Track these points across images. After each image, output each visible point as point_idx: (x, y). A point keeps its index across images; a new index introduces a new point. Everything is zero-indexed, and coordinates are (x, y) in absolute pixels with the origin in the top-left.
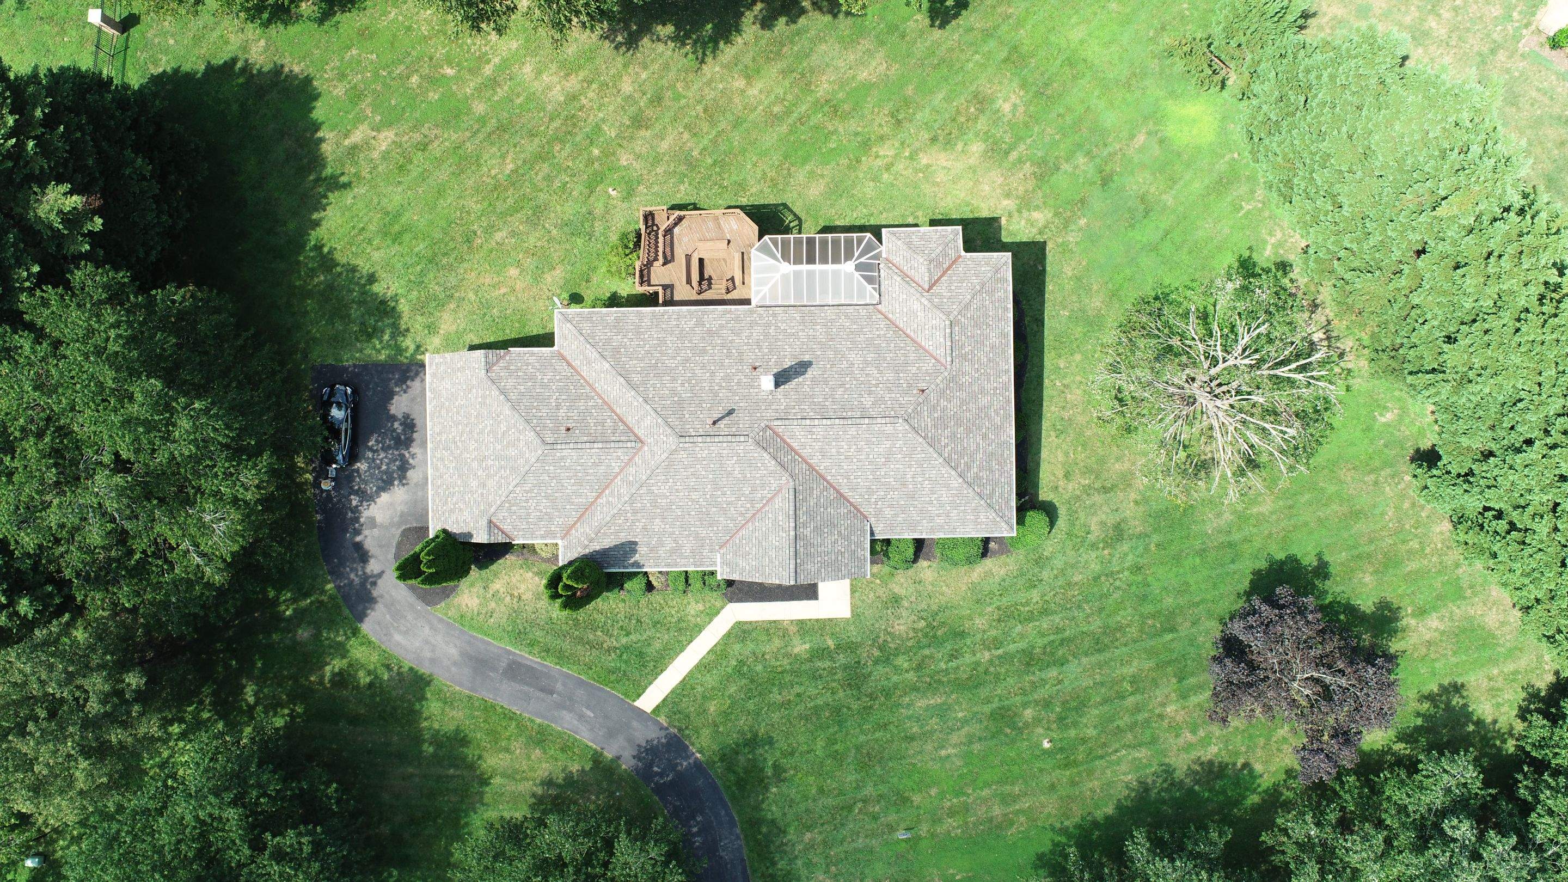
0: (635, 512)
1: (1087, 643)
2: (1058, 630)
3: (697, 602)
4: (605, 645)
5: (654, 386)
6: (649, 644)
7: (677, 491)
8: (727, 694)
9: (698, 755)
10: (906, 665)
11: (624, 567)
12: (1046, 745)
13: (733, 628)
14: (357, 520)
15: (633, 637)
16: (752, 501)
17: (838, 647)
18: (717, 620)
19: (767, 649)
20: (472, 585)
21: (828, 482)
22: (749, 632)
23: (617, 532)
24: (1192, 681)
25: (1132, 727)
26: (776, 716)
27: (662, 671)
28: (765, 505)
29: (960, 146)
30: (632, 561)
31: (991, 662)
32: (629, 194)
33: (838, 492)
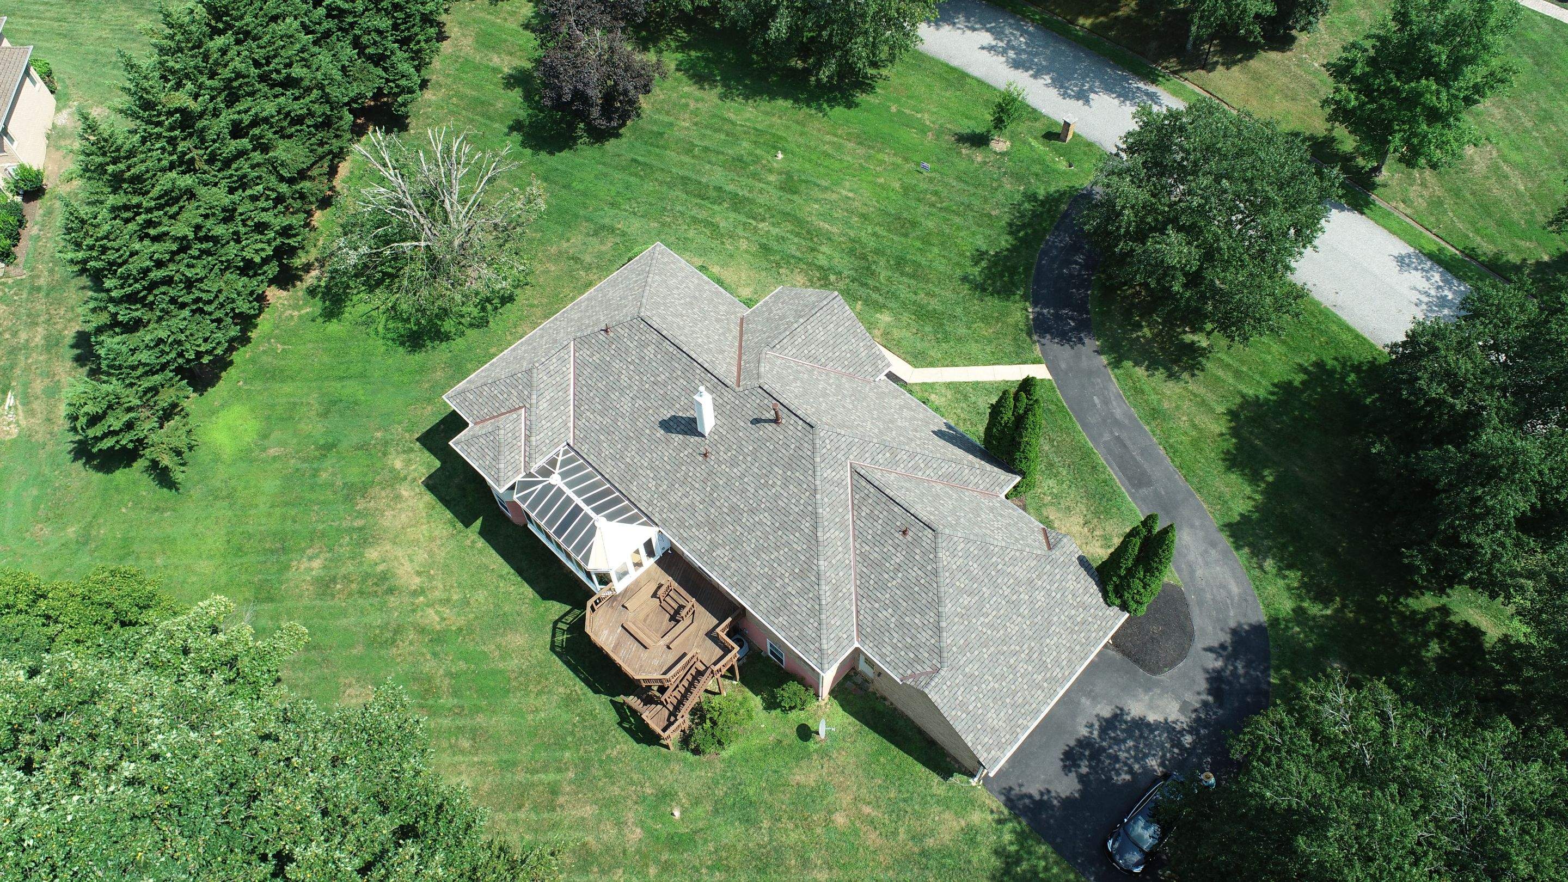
1: (691, 187)
2: (700, 206)
5: (797, 503)
8: (970, 332)
9: (1030, 310)
10: (821, 257)
12: (780, 156)
13: (923, 366)
14: (1199, 722)
17: (856, 300)
18: (929, 380)
19: (909, 335)
22: (913, 355)
23: (942, 447)
24: (655, 128)
25: (717, 130)
26: (947, 292)
29: (380, 568)
30: (952, 432)
31: (763, 220)
32: (665, 796)
33: (740, 336)
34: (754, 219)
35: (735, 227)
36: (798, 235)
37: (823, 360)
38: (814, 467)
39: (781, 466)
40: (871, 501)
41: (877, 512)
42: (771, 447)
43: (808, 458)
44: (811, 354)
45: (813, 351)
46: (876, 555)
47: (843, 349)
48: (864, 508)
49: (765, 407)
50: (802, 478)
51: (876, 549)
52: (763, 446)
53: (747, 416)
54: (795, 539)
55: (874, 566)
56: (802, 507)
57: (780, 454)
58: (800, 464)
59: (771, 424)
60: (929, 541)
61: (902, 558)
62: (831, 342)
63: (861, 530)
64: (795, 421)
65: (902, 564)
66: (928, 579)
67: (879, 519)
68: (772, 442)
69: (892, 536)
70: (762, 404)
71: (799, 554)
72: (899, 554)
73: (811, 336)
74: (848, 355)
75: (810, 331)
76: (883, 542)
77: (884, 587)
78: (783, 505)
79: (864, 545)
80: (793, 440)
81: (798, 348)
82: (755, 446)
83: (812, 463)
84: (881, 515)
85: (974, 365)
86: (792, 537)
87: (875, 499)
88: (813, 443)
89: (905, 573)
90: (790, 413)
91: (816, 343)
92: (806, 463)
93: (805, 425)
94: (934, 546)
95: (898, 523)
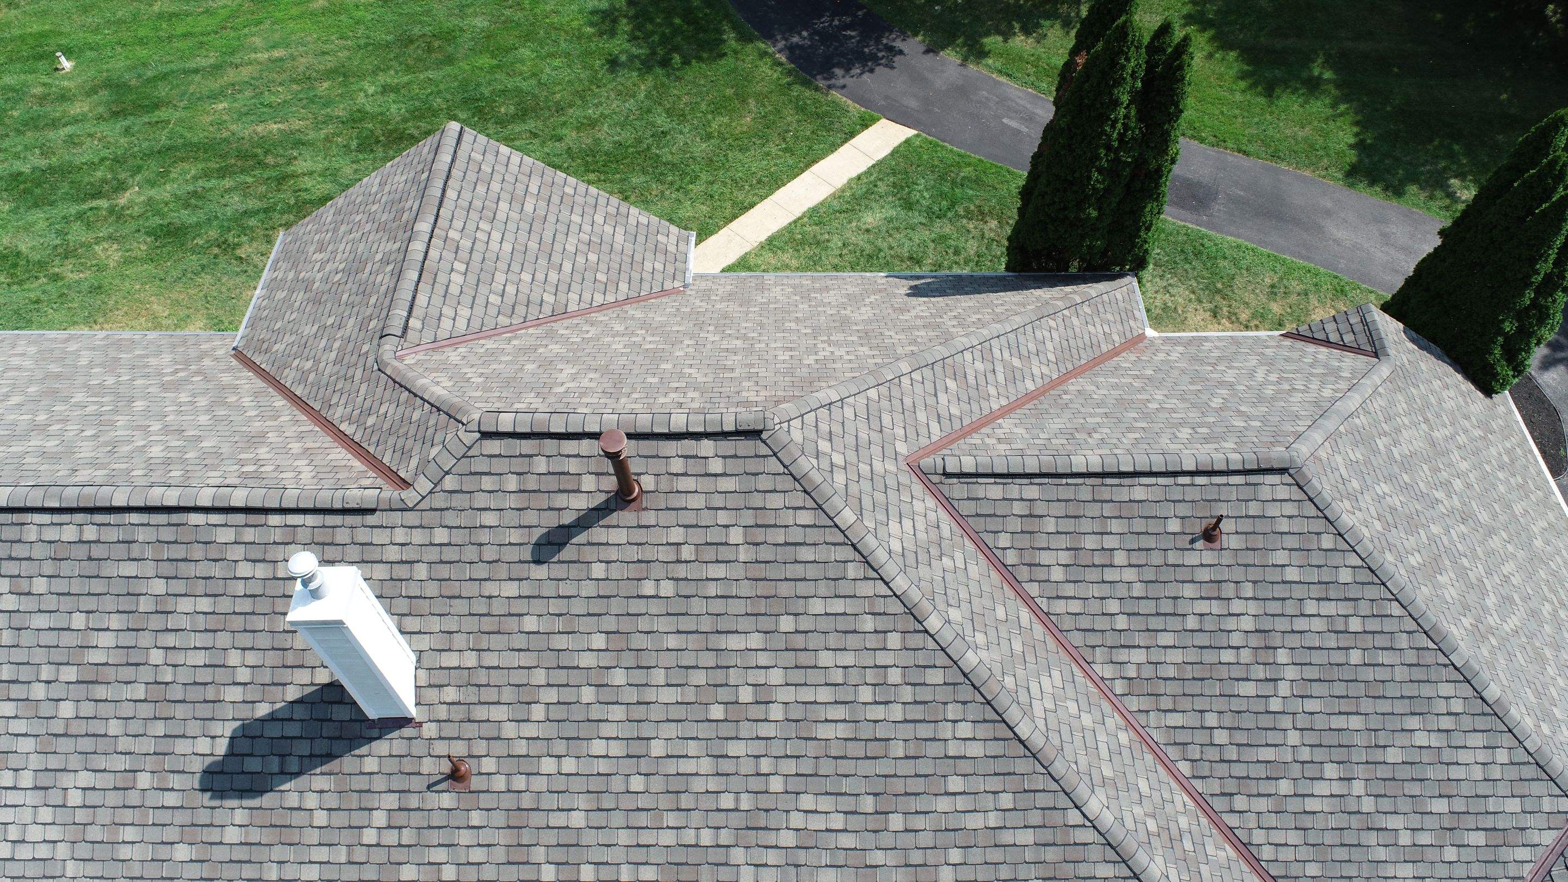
4: (993, 223)
5: (884, 694)
6: (889, 220)
8: (714, 141)
9: (770, 50)
10: (309, 183)
12: (66, 64)
15: (926, 235)
26: (613, 105)
27: (859, 178)
33: (274, 383)
34: (97, 195)
35: (60, 233)
36: (223, 173)
37: (549, 298)
38: (853, 545)
39: (744, 624)
40: (1050, 525)
41: (1090, 542)
42: (667, 588)
43: (814, 534)
44: (509, 300)
45: (511, 289)
46: (1176, 656)
47: (571, 248)
48: (1045, 558)
49: (551, 483)
50: (838, 606)
51: (1166, 639)
52: (637, 606)
53: (512, 554)
54: (961, 803)
55: (1194, 688)
56: (907, 694)
57: (712, 589)
58: (798, 570)
59: (613, 518)
60: (1290, 509)
61: (1253, 607)
62: (533, 245)
63: (1085, 623)
64: (686, 457)
65: (1266, 624)
66: (1364, 608)
67: (1112, 556)
68: (657, 571)
69: (1182, 574)
70: (531, 483)
71: (1007, 837)
72: (1237, 606)
73: (477, 257)
74: (593, 257)
75: (466, 244)
76: (1167, 607)
77: (1265, 721)
78: (842, 731)
79: (1122, 655)
80: (723, 518)
81: (467, 300)
82: (610, 623)
83: (841, 538)
84: (1110, 542)
85: (779, 188)
86: (943, 804)
87: (1058, 509)
88: (795, 479)
89: (1294, 641)
90: (654, 443)
91: (502, 266)
92: (821, 553)
93: (727, 446)
94: (1311, 510)
95: (1174, 526)
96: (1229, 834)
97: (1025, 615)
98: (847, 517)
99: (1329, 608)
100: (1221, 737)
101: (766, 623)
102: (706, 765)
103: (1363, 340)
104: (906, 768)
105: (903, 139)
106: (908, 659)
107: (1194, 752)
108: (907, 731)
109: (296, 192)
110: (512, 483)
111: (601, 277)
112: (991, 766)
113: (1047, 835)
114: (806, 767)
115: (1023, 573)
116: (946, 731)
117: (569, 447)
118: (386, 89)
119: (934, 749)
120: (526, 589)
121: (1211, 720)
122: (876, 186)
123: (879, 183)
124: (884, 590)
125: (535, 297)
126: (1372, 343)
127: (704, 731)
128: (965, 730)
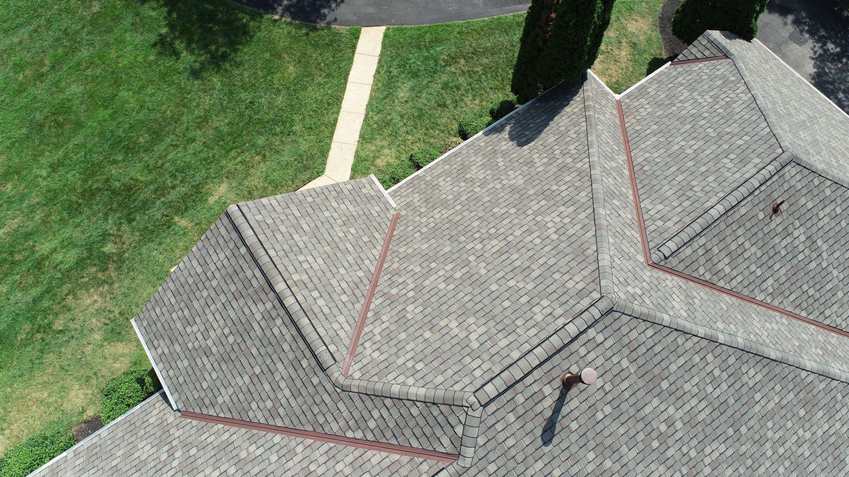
0: (563, 168)
3: (389, 164)
4: (462, 61)
5: (715, 382)
6: (412, 89)
7: (530, 232)
8: (284, 92)
9: (276, 17)
10: (59, 257)
11: (511, 118)
13: (324, 163)
14: (812, 33)
15: (436, 87)
16: (392, 301)
17: (169, 224)
18: (350, 160)
19: (263, 167)
20: (649, 40)
21: (276, 429)
22: (298, 171)
23: (562, 135)
26: (207, 101)
27: (378, 72)
28: (367, 309)
30: (508, 128)
33: (250, 424)
37: (361, 274)
38: (676, 330)
39: (647, 399)
40: (716, 250)
41: (733, 246)
42: (608, 409)
43: (657, 338)
44: (349, 292)
45: (344, 285)
46: (783, 271)
47: (341, 235)
48: (720, 266)
49: (530, 403)
50: (682, 361)
51: (777, 266)
52: (598, 428)
53: (530, 450)
54: (763, 403)
55: (794, 279)
56: (725, 375)
57: (627, 394)
58: (658, 358)
59: (568, 398)
60: (798, 177)
61: (802, 229)
62: (328, 248)
63: (746, 283)
64: (584, 344)
65: (809, 233)
66: (839, 201)
67: (744, 246)
68: (599, 405)
69: (772, 234)
70: (521, 410)
71: (784, 402)
72: (796, 233)
73: (316, 281)
74: (352, 230)
75: (305, 277)
76: (772, 253)
77: (823, 273)
78: (707, 411)
79: (765, 286)
80: (615, 360)
81: (335, 311)
82: (591, 444)
83: (669, 330)
84: (741, 240)
85: (341, 102)
86: (757, 408)
87: (716, 240)
88: (637, 318)
89: (821, 233)
90: (567, 349)
91: (329, 275)
92: (664, 343)
93: (600, 326)
94: (806, 172)
95: (761, 216)
96: (829, 328)
97: (727, 298)
98: (666, 319)
99: (827, 210)
100: (811, 292)
101: (656, 391)
102: (662, 469)
103: (715, 51)
104: (738, 405)
105: (381, 36)
106: (718, 361)
107: (804, 305)
108: (732, 390)
109: (55, 267)
110: (511, 418)
111: (365, 239)
112: (767, 379)
113: (798, 389)
114: (701, 437)
115: (715, 279)
116: (745, 379)
117: (529, 380)
118: (54, 168)
119: (745, 389)
120: (546, 459)
121: (805, 287)
122: (390, 72)
123: (391, 69)
124: (695, 339)
125: (357, 280)
126: (721, 51)
127: (654, 456)
128: (752, 372)
